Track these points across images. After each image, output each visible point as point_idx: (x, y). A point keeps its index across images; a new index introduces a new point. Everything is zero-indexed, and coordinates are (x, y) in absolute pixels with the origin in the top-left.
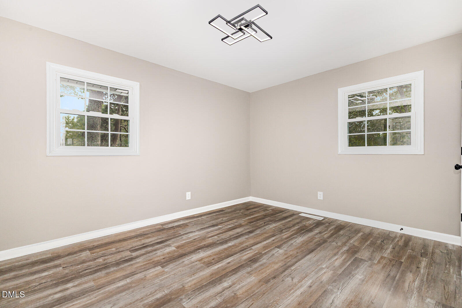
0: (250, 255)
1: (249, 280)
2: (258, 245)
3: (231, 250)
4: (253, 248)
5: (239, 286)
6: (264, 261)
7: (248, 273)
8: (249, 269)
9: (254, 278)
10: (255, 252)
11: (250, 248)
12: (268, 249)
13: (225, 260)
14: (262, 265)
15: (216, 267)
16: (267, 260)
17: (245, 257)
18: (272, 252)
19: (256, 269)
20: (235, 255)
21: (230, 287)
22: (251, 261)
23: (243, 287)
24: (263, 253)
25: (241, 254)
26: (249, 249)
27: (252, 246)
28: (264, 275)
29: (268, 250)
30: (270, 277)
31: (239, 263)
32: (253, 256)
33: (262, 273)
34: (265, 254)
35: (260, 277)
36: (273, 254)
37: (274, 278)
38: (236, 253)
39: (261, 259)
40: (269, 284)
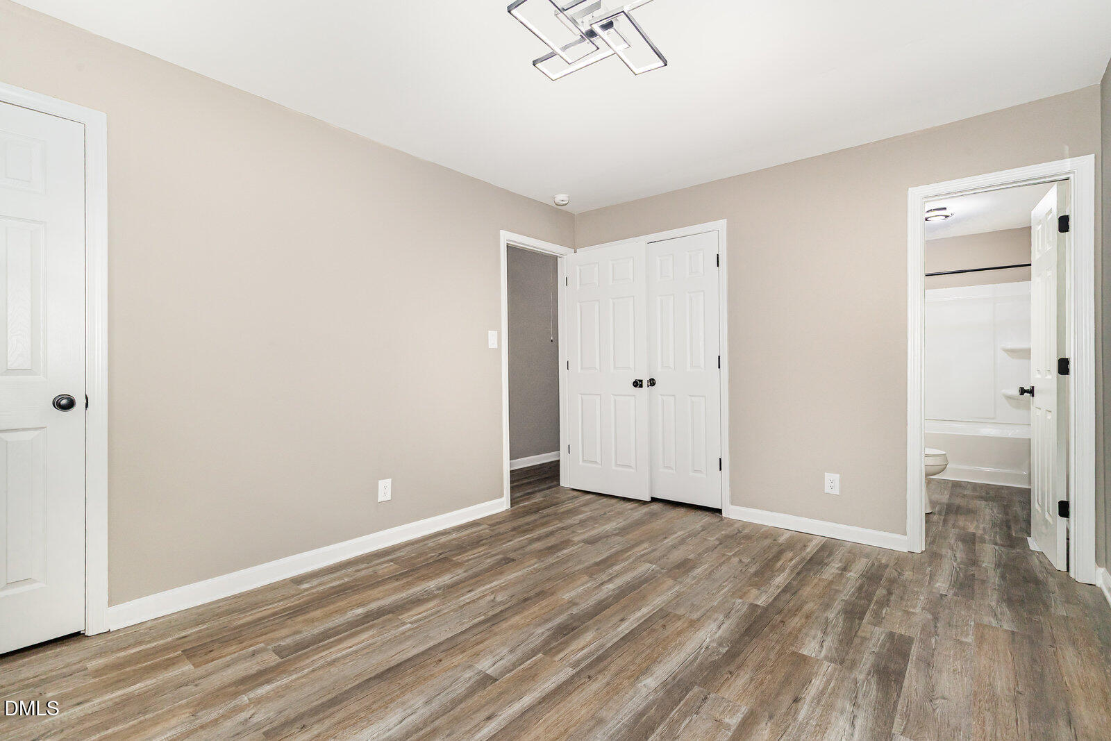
0: (575, 646)
1: (573, 593)
2: (553, 686)
3: (635, 658)
4: (570, 672)
5: (588, 585)
6: (540, 631)
7: (576, 604)
8: (575, 611)
9: (564, 597)
10: (561, 655)
11: (578, 669)
12: (523, 670)
13: (635, 625)
14: (547, 621)
15: (645, 611)
16: (532, 634)
17: (588, 636)
18: (515, 659)
19: (560, 613)
20: (615, 640)
21: (602, 584)
22: (573, 629)
23: (582, 585)
24: (540, 655)
25: (602, 646)
26: (582, 665)
27: (573, 677)
28: (544, 603)
29: (522, 666)
30: (533, 599)
31: (600, 621)
32: (567, 643)
33: (547, 606)
34: (534, 652)
35: (552, 599)
36: (512, 651)
37: (526, 600)
38: (616, 646)
39: (546, 635)
40: (537, 590)
